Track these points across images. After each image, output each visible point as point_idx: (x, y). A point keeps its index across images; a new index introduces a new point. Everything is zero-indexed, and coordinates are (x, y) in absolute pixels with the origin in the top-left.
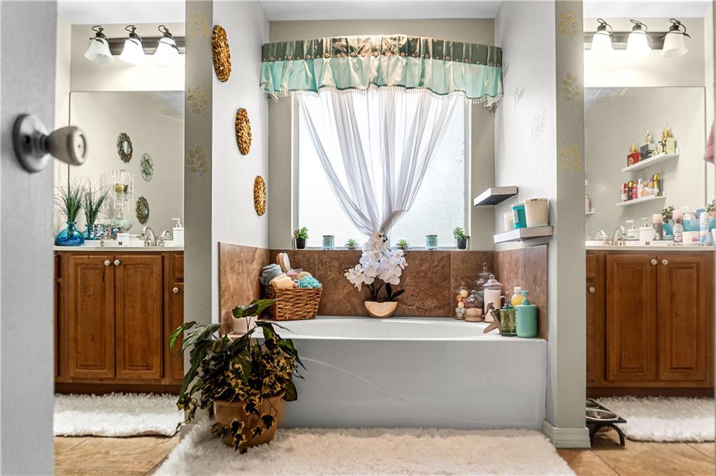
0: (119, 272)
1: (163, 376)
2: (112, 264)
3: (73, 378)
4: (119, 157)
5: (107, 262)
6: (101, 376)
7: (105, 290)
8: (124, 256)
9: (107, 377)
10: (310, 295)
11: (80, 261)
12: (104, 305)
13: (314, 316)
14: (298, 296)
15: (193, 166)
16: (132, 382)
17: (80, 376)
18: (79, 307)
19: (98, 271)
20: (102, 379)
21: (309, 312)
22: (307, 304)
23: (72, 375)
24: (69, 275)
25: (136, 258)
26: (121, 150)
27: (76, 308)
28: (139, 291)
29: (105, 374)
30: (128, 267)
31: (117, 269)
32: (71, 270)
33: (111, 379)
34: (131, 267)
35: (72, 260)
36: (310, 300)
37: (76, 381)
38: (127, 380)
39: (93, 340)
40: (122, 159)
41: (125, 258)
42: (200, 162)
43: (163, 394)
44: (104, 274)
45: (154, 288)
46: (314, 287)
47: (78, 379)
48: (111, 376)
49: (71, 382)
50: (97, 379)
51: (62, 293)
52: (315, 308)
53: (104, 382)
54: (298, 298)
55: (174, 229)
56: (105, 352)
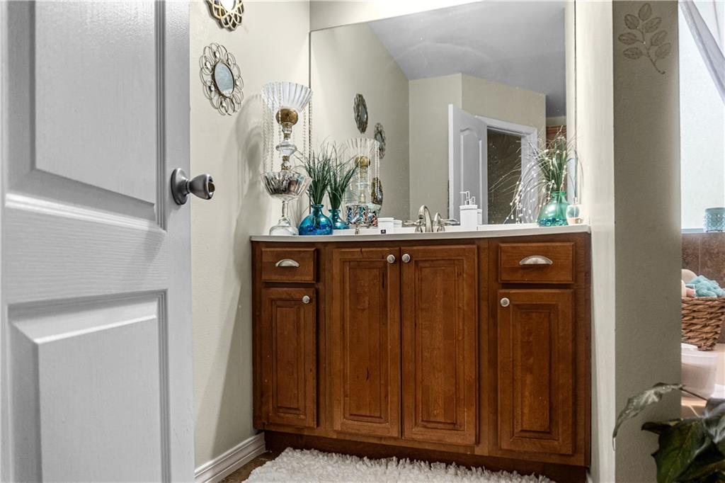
0: (409, 274)
1: (478, 442)
2: (398, 260)
3: (338, 432)
4: (355, 125)
5: (390, 258)
6: (380, 433)
7: (386, 302)
8: (415, 248)
9: (389, 435)
10: (713, 310)
11: (349, 257)
12: (385, 324)
13: (713, 345)
14: (694, 311)
15: (635, 46)
16: (427, 447)
17: (350, 430)
18: (348, 326)
19: (376, 272)
20: (380, 438)
21: (707, 339)
22: (705, 326)
23: (338, 427)
24: (332, 278)
25: (435, 250)
26: (358, 116)
27: (343, 327)
28: (439, 304)
29: (387, 430)
30: (421, 264)
31: (405, 269)
32: (336, 269)
33: (395, 439)
34: (427, 264)
35: (337, 256)
36: (711, 319)
37: (342, 437)
38: (419, 442)
39: (368, 378)
40: (359, 128)
41: (418, 250)
42: (649, 36)
43: (474, 469)
44: (384, 275)
45: (465, 299)
46: (718, 296)
47: (345, 433)
48: (395, 434)
49: (335, 437)
50: (374, 437)
51: (322, 306)
52: (716, 333)
53: (383, 442)
54: (695, 315)
55: (461, 207)
56: (386, 396)
